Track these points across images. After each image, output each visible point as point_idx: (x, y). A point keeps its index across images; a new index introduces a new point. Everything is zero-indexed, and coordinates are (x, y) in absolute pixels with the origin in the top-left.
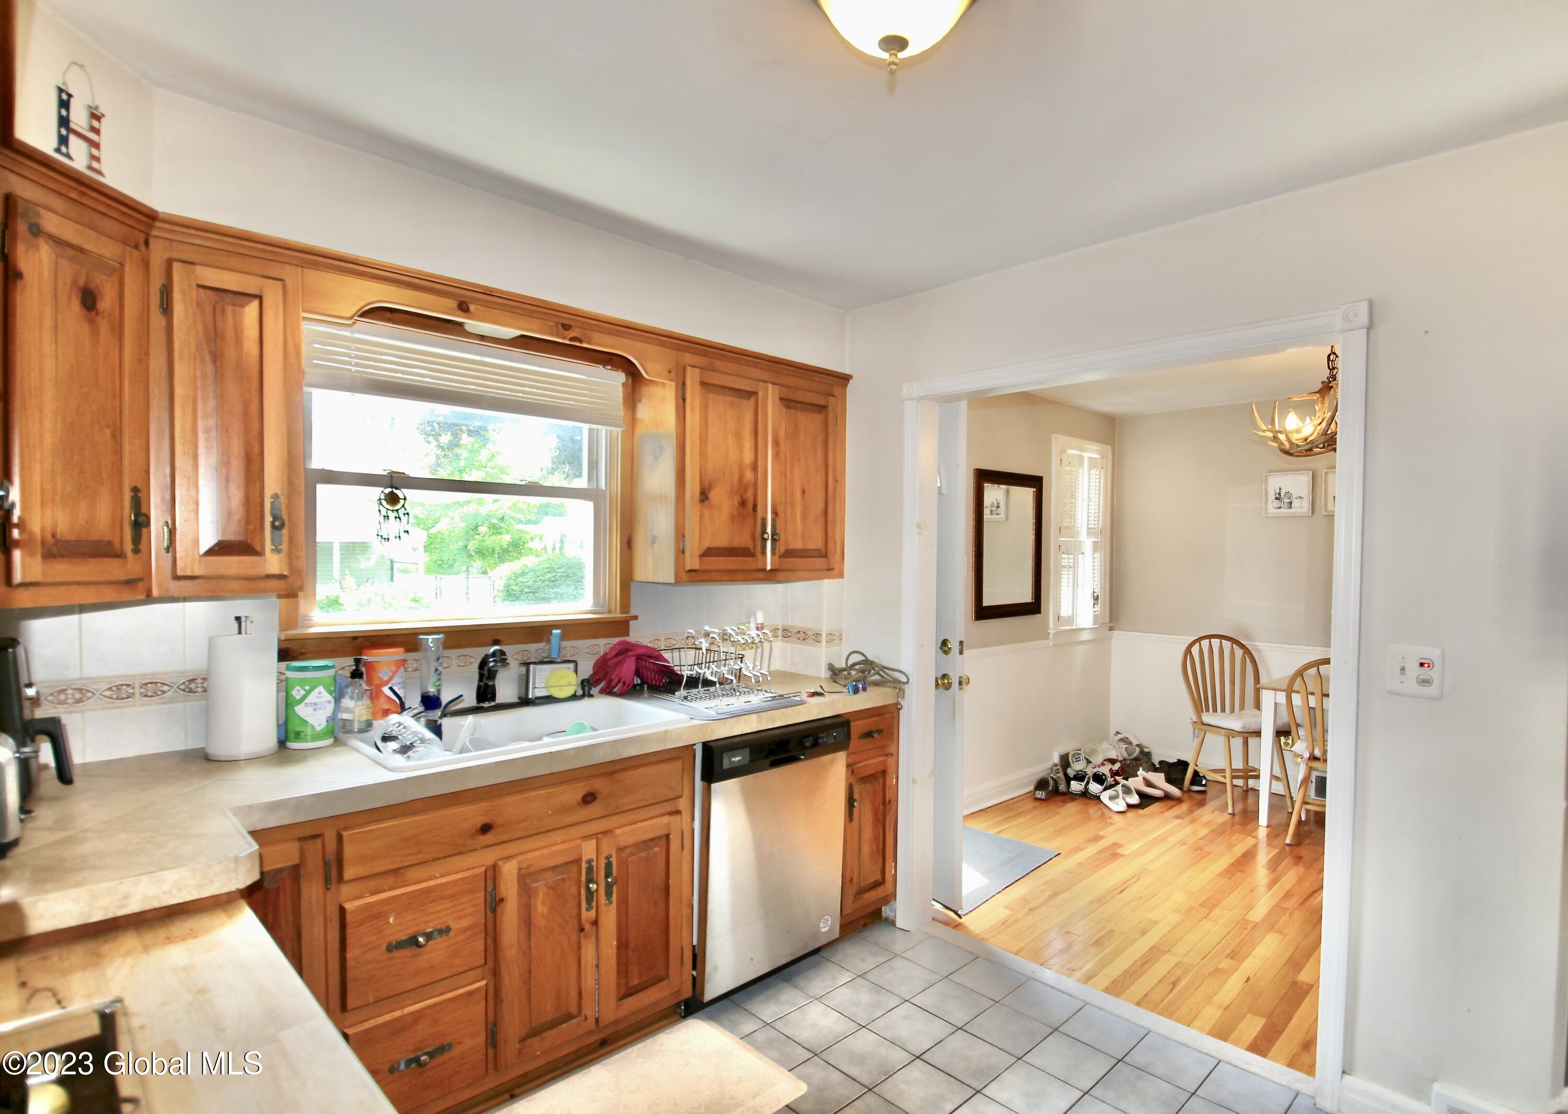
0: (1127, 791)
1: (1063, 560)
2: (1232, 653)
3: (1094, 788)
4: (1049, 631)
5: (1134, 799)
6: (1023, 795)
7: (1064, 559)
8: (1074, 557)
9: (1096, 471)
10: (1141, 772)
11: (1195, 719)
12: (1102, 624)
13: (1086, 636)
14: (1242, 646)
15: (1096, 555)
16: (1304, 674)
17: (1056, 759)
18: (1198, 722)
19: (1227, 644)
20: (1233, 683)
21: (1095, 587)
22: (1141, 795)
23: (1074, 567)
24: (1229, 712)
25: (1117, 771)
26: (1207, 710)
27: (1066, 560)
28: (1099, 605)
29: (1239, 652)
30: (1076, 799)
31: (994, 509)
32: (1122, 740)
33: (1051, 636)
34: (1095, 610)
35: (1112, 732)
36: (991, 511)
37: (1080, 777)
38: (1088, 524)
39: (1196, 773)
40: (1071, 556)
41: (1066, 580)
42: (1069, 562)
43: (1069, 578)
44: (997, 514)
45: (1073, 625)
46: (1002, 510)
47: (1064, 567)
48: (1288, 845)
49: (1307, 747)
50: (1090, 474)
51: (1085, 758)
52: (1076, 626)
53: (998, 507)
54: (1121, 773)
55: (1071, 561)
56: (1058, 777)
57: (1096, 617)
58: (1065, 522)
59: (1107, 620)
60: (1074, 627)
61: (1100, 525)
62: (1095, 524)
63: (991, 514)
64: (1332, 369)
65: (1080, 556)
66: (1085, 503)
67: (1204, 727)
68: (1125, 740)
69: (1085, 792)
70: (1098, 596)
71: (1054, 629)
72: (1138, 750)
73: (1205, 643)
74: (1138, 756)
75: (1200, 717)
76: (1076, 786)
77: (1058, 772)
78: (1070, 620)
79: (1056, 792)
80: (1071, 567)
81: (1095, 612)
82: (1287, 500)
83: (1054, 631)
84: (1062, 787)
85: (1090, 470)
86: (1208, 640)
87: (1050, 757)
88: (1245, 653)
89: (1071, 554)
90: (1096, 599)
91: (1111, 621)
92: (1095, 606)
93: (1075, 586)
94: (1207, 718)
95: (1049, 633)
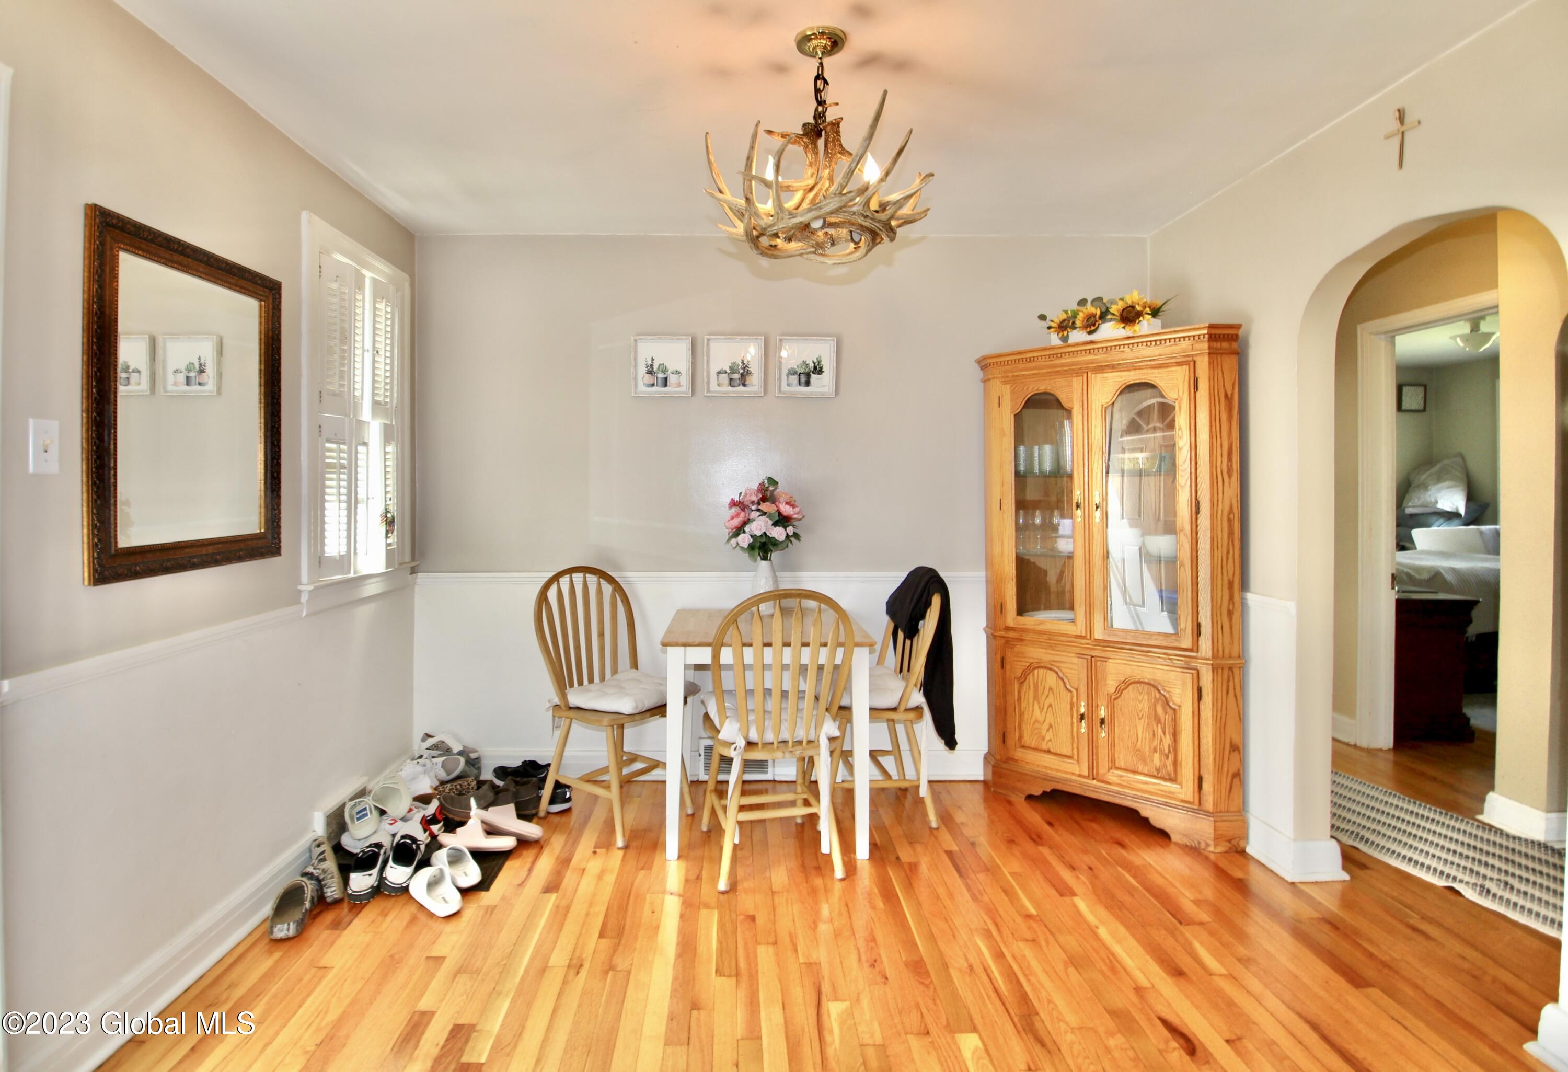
0: (456, 858)
1: (328, 454)
2: (600, 591)
3: (396, 874)
4: (300, 587)
5: (471, 873)
6: (245, 939)
7: (331, 450)
8: (349, 452)
9: (386, 305)
10: (475, 811)
11: (556, 700)
12: (400, 564)
13: (372, 589)
14: (611, 580)
15: (389, 449)
16: (738, 620)
17: (319, 827)
18: (563, 707)
19: (592, 579)
20: (601, 635)
21: (388, 502)
22: (480, 856)
23: (350, 469)
24: (598, 681)
25: (434, 815)
26: (572, 685)
27: (333, 452)
28: (395, 533)
29: (607, 588)
30: (363, 907)
31: (192, 374)
32: (435, 747)
33: (304, 598)
34: (389, 541)
35: (418, 735)
36: (188, 378)
37: (366, 861)
38: (374, 395)
39: (558, 785)
40: (343, 447)
41: (334, 491)
42: (340, 458)
43: (340, 487)
44: (200, 384)
45: (349, 573)
46: (210, 374)
47: (330, 466)
48: (723, 893)
49: (740, 729)
50: (375, 309)
51: (375, 806)
52: (355, 573)
53: (202, 371)
54: (439, 817)
55: (343, 455)
56: (324, 871)
57: (390, 554)
58: (331, 383)
59: (407, 558)
60: (352, 575)
61: (395, 401)
62: (386, 396)
63: (188, 384)
64: (821, 103)
65: (361, 449)
66: (368, 357)
67: (572, 714)
68: (442, 749)
69: (378, 887)
70: (393, 518)
71: (309, 584)
72: (462, 760)
73: (565, 581)
74: (463, 771)
75: (564, 696)
76: (361, 881)
77: (324, 860)
78: (344, 562)
79: (321, 903)
80: (342, 467)
81: (389, 545)
82: (661, 375)
83: (311, 588)
84: (333, 891)
85: (375, 302)
86: (568, 576)
87: (306, 826)
88: (614, 590)
89: (344, 443)
90: (390, 523)
91: (413, 559)
92: (389, 535)
93: (352, 503)
94: (575, 698)
95: (300, 592)
